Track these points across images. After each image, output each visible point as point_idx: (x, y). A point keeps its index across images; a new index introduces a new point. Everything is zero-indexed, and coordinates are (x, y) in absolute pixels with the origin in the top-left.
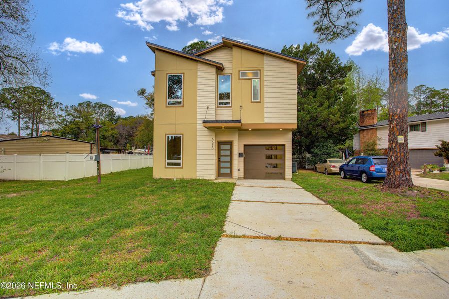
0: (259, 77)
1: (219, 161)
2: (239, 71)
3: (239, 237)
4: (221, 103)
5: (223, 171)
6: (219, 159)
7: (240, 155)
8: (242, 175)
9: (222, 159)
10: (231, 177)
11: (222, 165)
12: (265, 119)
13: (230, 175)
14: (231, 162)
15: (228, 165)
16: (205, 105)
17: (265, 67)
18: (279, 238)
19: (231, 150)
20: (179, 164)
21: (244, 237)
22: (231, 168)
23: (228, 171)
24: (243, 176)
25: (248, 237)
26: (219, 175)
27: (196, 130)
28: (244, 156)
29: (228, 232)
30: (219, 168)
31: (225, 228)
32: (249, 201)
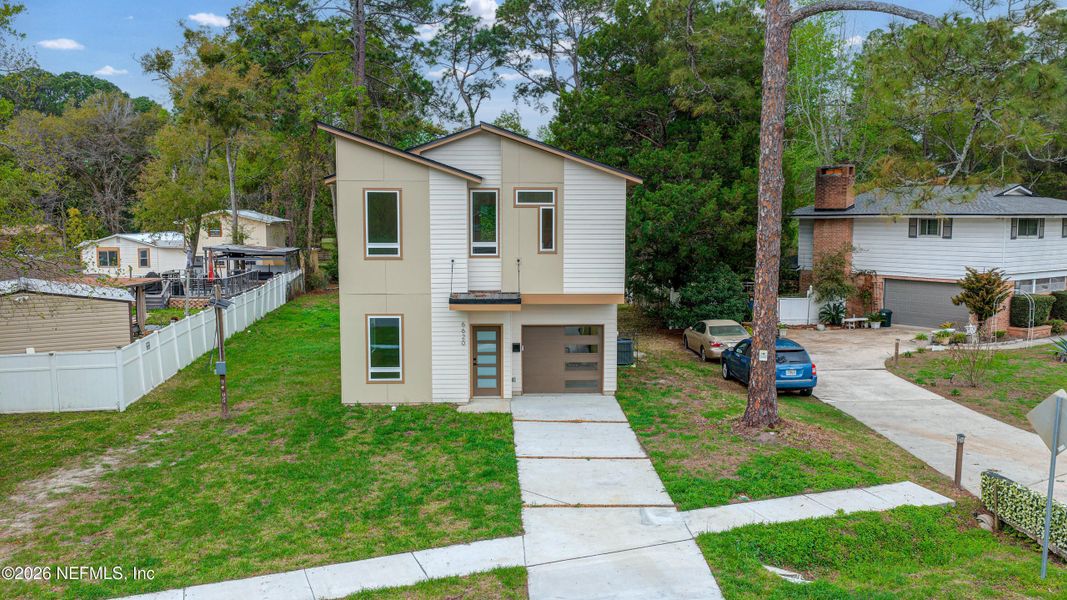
0: (554, 203)
1: (475, 364)
2: (515, 190)
3: (540, 506)
4: (477, 250)
5: (482, 383)
6: (475, 359)
7: (516, 348)
8: (519, 388)
9: (481, 360)
10: (500, 394)
11: (481, 371)
12: (565, 285)
13: (498, 391)
14: (499, 365)
15: (493, 371)
16: (447, 256)
17: (565, 183)
18: (578, 506)
19: (499, 342)
20: (396, 375)
21: (544, 506)
22: (499, 377)
23: (492, 383)
24: (521, 389)
25: (548, 506)
26: (476, 391)
27: (430, 308)
28: (522, 348)
29: (528, 502)
30: (475, 377)
31: (523, 498)
32: (542, 458)
